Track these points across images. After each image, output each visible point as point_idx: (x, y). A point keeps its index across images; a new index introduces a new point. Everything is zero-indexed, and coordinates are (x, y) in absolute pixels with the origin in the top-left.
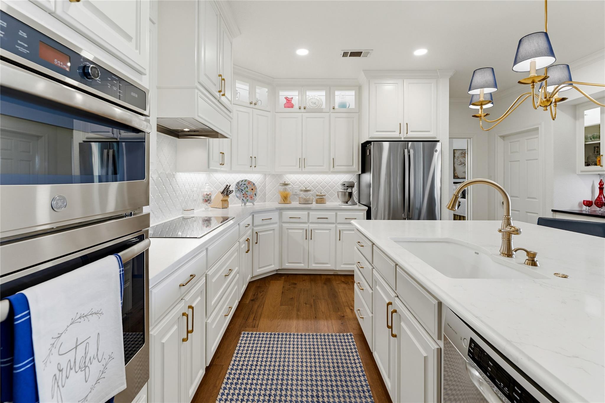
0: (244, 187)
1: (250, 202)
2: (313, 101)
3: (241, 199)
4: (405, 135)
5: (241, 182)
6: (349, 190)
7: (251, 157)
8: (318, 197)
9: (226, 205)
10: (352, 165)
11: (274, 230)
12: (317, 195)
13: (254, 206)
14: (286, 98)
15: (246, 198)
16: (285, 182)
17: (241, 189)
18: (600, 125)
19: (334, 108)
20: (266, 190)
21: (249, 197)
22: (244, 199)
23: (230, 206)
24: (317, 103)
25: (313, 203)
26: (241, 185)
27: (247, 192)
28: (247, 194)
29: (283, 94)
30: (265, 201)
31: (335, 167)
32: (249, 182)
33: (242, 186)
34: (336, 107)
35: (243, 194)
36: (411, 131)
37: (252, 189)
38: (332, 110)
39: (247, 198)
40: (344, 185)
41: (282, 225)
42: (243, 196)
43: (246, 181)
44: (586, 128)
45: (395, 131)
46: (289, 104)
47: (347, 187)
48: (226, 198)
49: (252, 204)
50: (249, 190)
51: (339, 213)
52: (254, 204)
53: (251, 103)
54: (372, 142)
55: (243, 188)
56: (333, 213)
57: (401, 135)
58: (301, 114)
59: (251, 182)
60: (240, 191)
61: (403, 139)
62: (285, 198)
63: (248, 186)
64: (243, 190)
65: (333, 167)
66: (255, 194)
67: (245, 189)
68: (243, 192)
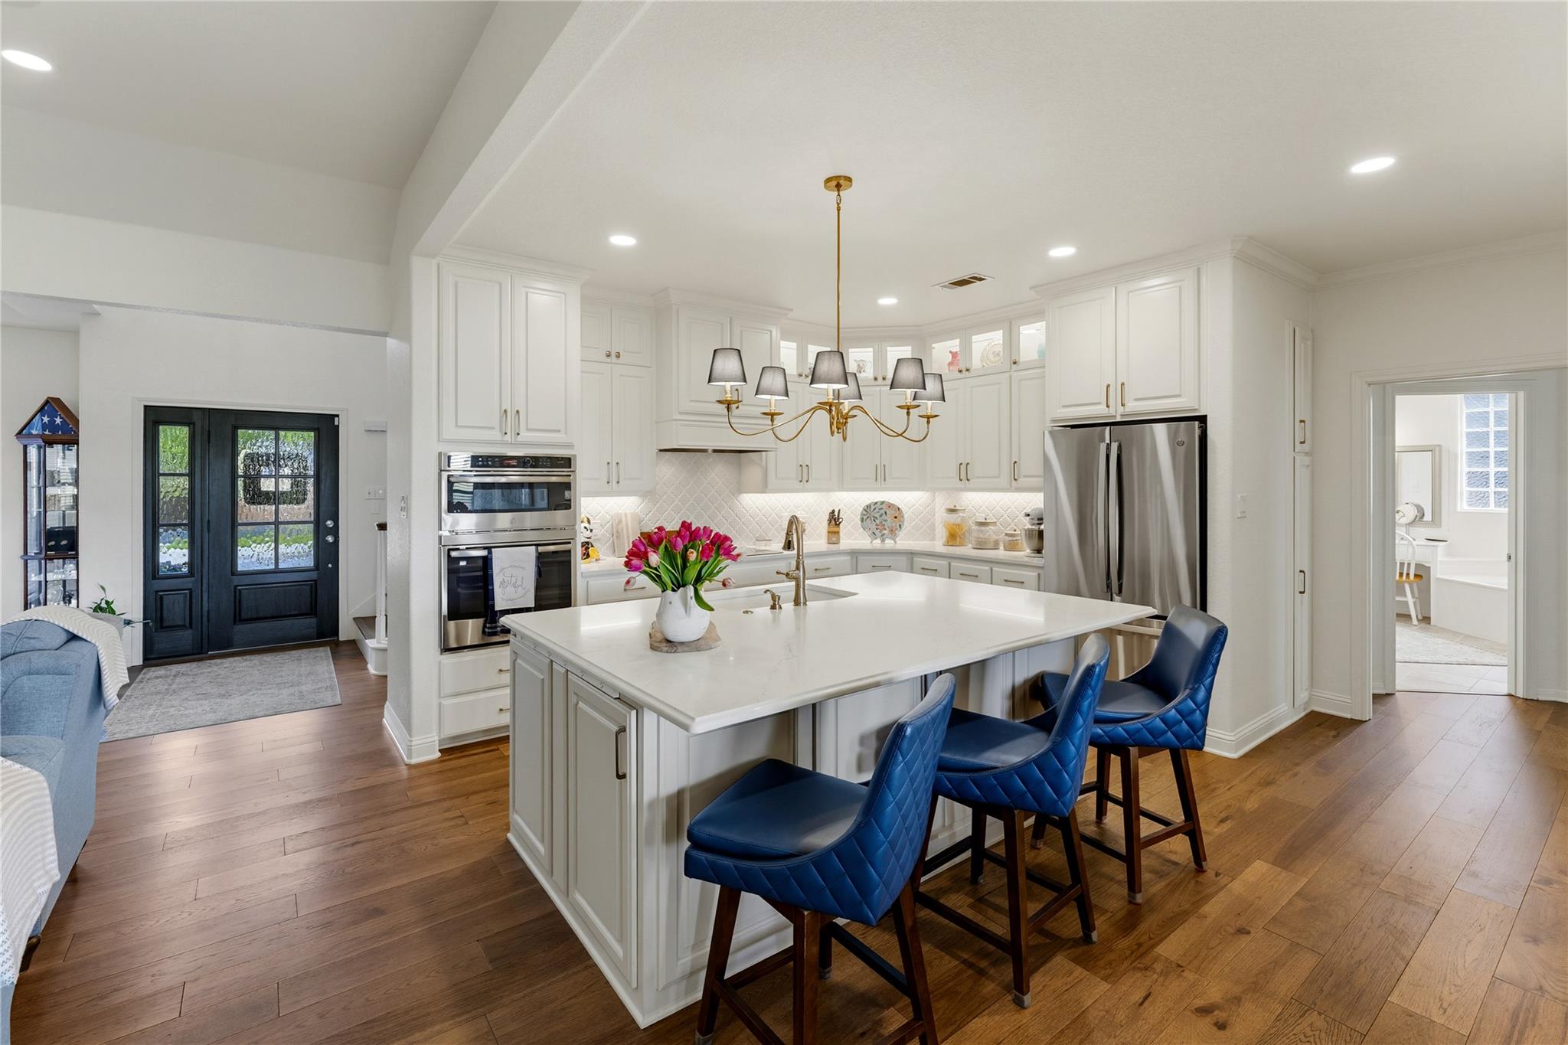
0: (879, 513)
1: (890, 538)
3: (871, 532)
5: (874, 505)
8: (1009, 538)
9: (834, 539)
13: (897, 545)
15: (880, 531)
16: (954, 506)
17: (874, 517)
19: (1015, 363)
20: (935, 520)
21: (887, 529)
22: (877, 532)
23: (841, 541)
25: (1000, 547)
26: (874, 509)
27: (886, 521)
28: (884, 525)
31: (1018, 479)
32: (890, 506)
33: (877, 510)
35: (877, 525)
37: (896, 517)
38: (1013, 366)
39: (883, 531)
40: (1031, 515)
42: (874, 527)
43: (883, 503)
46: (956, 363)
47: (1035, 520)
48: (836, 529)
49: (892, 541)
50: (889, 518)
52: (896, 543)
53: (877, 379)
55: (877, 515)
58: (963, 381)
59: (893, 505)
60: (869, 519)
62: (954, 536)
63: (888, 512)
64: (876, 518)
65: (1014, 479)
66: (900, 526)
67: (881, 516)
68: (878, 522)
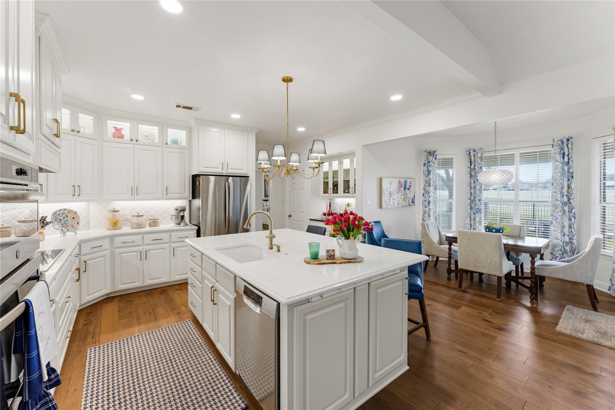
0: (63, 217)
1: (72, 231)
2: (145, 134)
3: (60, 230)
4: (226, 172)
5: (59, 211)
6: (182, 214)
7: (73, 186)
8: (152, 221)
10: (183, 192)
11: (105, 256)
12: (150, 220)
13: (77, 236)
14: (115, 128)
15: (66, 228)
16: (114, 209)
17: (59, 219)
18: (328, 172)
19: (167, 144)
20: (90, 218)
21: (70, 226)
22: (63, 229)
23: (46, 237)
24: (149, 136)
25: (147, 226)
26: (59, 214)
27: (67, 221)
28: (67, 224)
29: (111, 124)
30: (89, 229)
31: (169, 195)
32: (70, 211)
33: (61, 215)
34: (169, 143)
35: (62, 224)
36: (231, 169)
37: (74, 218)
38: (165, 145)
39: (68, 228)
40: (177, 209)
41: (114, 250)
42: (62, 226)
43: (65, 210)
44: (324, 172)
45: (218, 168)
46: (118, 134)
47: (180, 211)
49: (73, 233)
50: (69, 219)
51: (173, 234)
52: (76, 234)
53: (73, 131)
54: (201, 176)
55: (61, 218)
56: (168, 234)
57: (223, 171)
58: (133, 146)
59: (72, 211)
60: (57, 221)
61: (224, 174)
62: (115, 225)
63: (68, 215)
64: (61, 220)
65: (166, 194)
66: (78, 223)
67: (64, 218)
68: (62, 222)
